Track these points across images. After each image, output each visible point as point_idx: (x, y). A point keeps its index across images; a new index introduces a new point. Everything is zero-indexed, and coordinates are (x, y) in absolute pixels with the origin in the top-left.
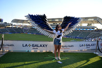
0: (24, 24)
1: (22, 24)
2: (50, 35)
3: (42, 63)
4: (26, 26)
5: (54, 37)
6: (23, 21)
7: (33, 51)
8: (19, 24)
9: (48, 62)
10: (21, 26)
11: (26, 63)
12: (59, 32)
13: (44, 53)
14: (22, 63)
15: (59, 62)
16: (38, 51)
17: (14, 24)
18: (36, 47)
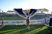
0: (13, 13)
1: (12, 13)
2: (24, 17)
3: (21, 30)
4: (14, 14)
5: (26, 18)
6: (12, 12)
7: (17, 25)
8: (11, 13)
9: (24, 29)
10: (12, 14)
11: (14, 30)
12: (28, 16)
13: (22, 25)
14: (12, 30)
15: (29, 29)
16: (19, 25)
17: (8, 13)
18: (18, 23)
